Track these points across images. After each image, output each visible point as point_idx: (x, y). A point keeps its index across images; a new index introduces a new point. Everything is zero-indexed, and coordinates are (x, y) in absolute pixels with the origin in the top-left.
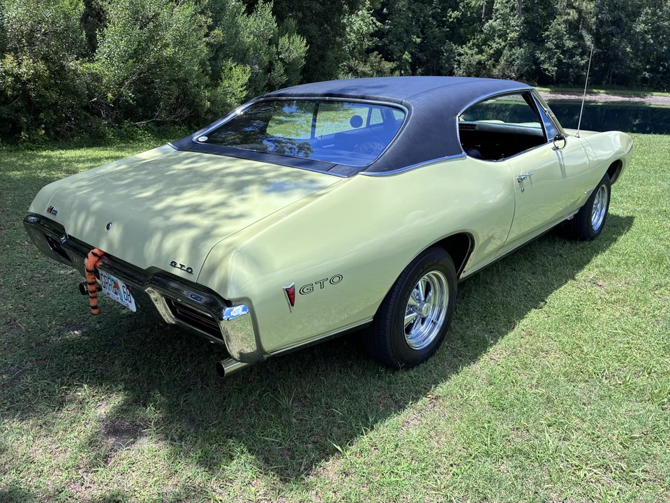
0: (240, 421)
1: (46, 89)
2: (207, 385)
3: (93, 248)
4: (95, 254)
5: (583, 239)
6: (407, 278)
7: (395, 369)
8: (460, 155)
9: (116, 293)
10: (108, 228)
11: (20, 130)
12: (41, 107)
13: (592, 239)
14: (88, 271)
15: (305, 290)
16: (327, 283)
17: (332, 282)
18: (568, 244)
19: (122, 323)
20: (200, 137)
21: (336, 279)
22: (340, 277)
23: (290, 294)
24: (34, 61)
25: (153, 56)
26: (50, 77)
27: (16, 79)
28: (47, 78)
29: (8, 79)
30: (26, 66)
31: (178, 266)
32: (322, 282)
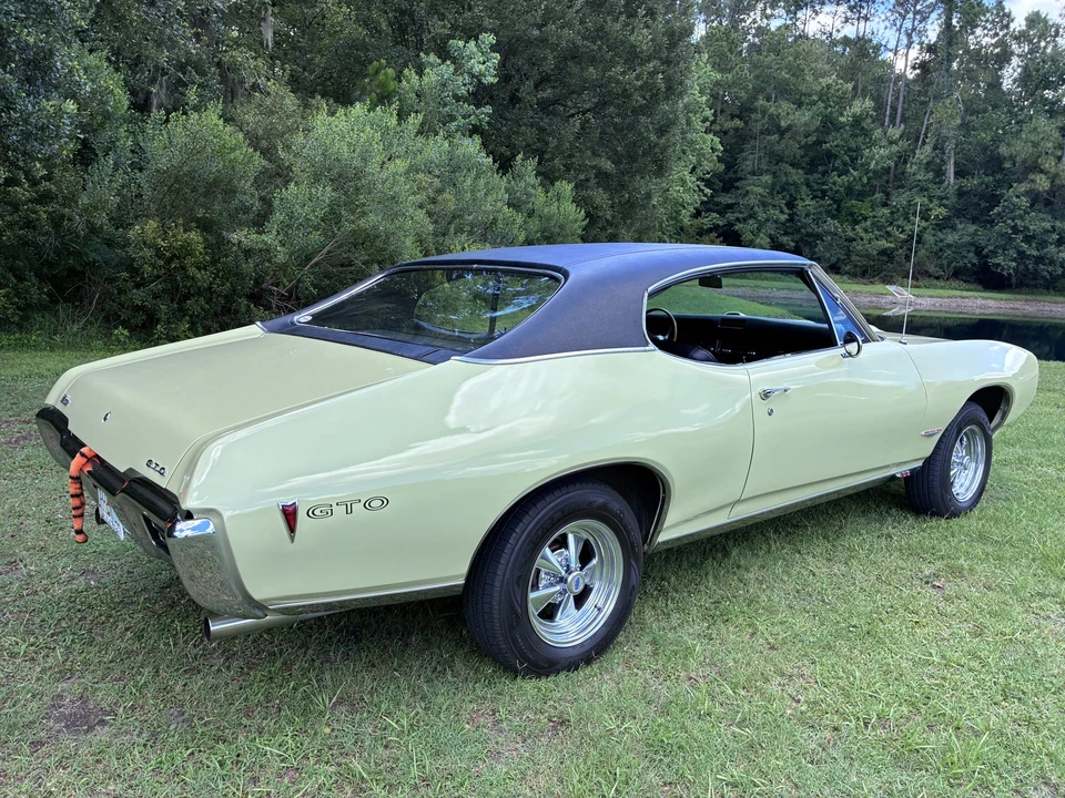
0: (244, 721)
1: (199, 269)
2: (228, 668)
3: (84, 445)
4: (83, 455)
6: (532, 524)
8: (645, 348)
9: (108, 514)
10: (105, 419)
11: (158, 321)
12: (189, 293)
13: (955, 514)
15: (317, 512)
16: (358, 507)
17: (367, 505)
19: (159, 577)
20: (304, 317)
21: (377, 503)
22: (385, 502)
23: (290, 515)
24: (185, 231)
25: (349, 227)
26: (206, 253)
27: (159, 253)
28: (201, 253)
29: (148, 253)
30: (174, 236)
31: (154, 466)
32: (349, 504)
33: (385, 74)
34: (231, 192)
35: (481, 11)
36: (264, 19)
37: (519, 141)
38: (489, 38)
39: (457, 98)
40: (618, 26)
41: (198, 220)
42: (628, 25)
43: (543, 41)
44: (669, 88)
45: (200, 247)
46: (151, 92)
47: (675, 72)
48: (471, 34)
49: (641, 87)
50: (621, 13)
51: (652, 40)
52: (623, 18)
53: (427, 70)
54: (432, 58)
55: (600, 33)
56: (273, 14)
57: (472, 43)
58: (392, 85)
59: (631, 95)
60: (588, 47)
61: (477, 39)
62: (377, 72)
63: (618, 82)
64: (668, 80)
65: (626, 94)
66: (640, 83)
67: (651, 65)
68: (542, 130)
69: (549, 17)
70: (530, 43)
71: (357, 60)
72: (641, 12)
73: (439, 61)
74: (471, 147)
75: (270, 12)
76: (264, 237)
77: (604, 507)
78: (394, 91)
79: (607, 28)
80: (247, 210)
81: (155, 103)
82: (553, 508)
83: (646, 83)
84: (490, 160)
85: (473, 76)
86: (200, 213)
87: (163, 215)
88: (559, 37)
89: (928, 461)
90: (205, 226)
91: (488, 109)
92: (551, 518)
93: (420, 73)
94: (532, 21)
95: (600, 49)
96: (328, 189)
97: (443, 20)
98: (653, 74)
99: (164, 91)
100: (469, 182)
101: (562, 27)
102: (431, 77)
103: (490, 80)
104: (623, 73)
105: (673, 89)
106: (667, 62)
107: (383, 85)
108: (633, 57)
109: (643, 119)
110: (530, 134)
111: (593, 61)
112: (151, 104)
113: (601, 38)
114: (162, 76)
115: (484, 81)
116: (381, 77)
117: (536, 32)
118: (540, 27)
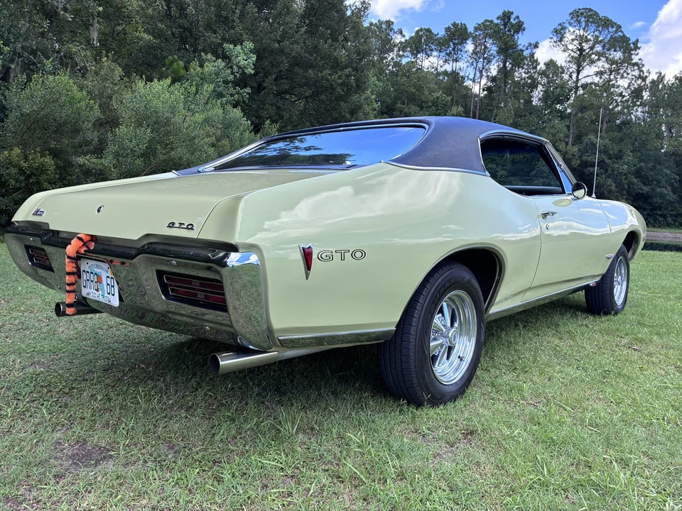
3: (77, 234)
4: (78, 240)
5: (606, 313)
7: (419, 405)
8: (484, 174)
9: (97, 290)
10: (99, 211)
13: (616, 314)
14: (69, 257)
15: (323, 257)
16: (348, 255)
17: (353, 256)
18: (591, 318)
21: (358, 255)
22: (363, 255)
23: (307, 255)
24: (41, 157)
25: (162, 157)
26: (56, 173)
27: (21, 171)
28: (52, 173)
29: (13, 171)
30: (33, 159)
31: (177, 225)
32: (343, 252)
33: (178, 64)
34: (77, 131)
35: (241, 30)
36: (92, 25)
37: (264, 114)
38: (249, 45)
39: (226, 82)
40: (326, 46)
41: (50, 149)
42: (332, 46)
43: (281, 51)
44: (358, 86)
45: (52, 168)
46: (10, 68)
47: (361, 76)
48: (237, 41)
49: (341, 84)
50: (328, 38)
51: (348, 56)
52: (330, 41)
53: (206, 64)
54: (209, 56)
55: (316, 49)
56: (98, 22)
57: (239, 47)
58: (183, 72)
59: (335, 88)
60: (307, 58)
61: (241, 45)
62: (172, 63)
63: (327, 80)
64: (357, 80)
65: (332, 88)
66: (341, 81)
67: (347, 70)
68: (279, 108)
69: (284, 36)
70: (272, 51)
71: (155, 57)
72: (341, 38)
73: (214, 58)
74: (237, 113)
75: (96, 20)
76: (103, 160)
77: (469, 281)
78: (183, 76)
79: (320, 47)
80: (87, 143)
81: (12, 75)
82: (444, 279)
83: (344, 81)
84: (249, 122)
85: (240, 67)
86: (53, 144)
87: (24, 145)
88: (291, 50)
89: (604, 277)
90: (55, 154)
91: (248, 90)
92: (444, 286)
93: (201, 66)
94: (274, 38)
95: (316, 59)
96: (149, 130)
97: (215, 34)
98: (348, 76)
99: (19, 68)
100: (238, 134)
101: (293, 44)
102: (209, 68)
103: (250, 71)
104: (330, 74)
105: (360, 86)
106: (356, 70)
107: (175, 72)
108: (336, 65)
109: (342, 103)
110: (272, 110)
111: (311, 66)
112: (9, 76)
113: (316, 53)
114: (18, 58)
115: (246, 71)
116: (175, 65)
117: (277, 45)
118: (279, 42)
